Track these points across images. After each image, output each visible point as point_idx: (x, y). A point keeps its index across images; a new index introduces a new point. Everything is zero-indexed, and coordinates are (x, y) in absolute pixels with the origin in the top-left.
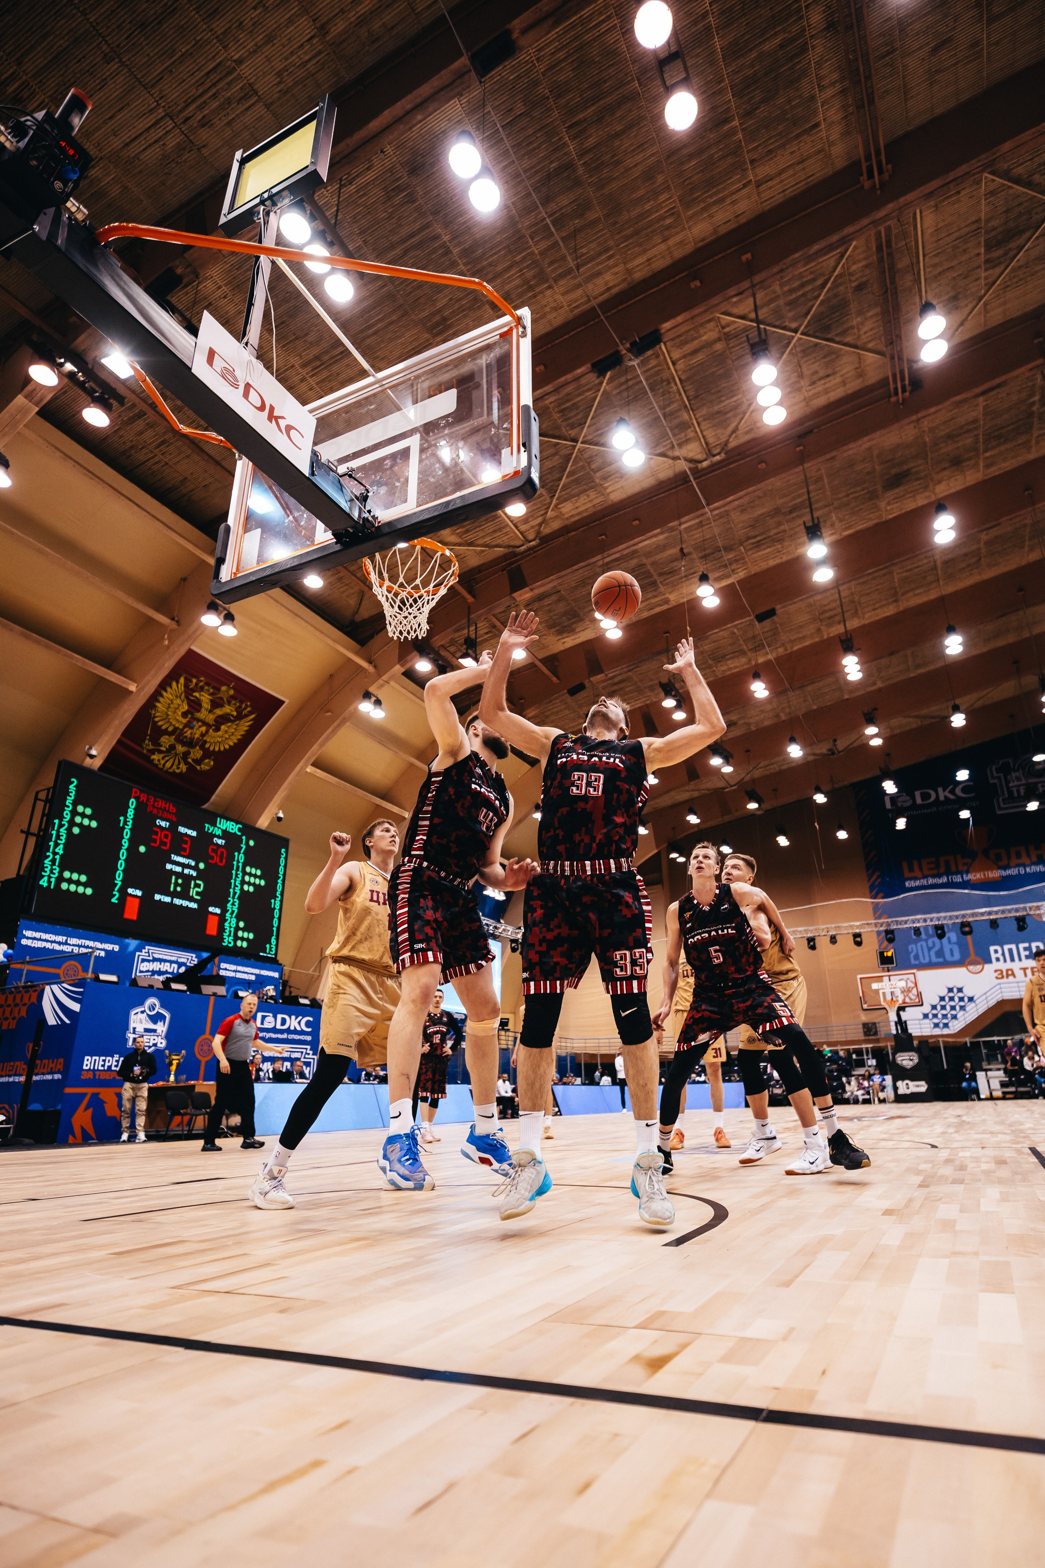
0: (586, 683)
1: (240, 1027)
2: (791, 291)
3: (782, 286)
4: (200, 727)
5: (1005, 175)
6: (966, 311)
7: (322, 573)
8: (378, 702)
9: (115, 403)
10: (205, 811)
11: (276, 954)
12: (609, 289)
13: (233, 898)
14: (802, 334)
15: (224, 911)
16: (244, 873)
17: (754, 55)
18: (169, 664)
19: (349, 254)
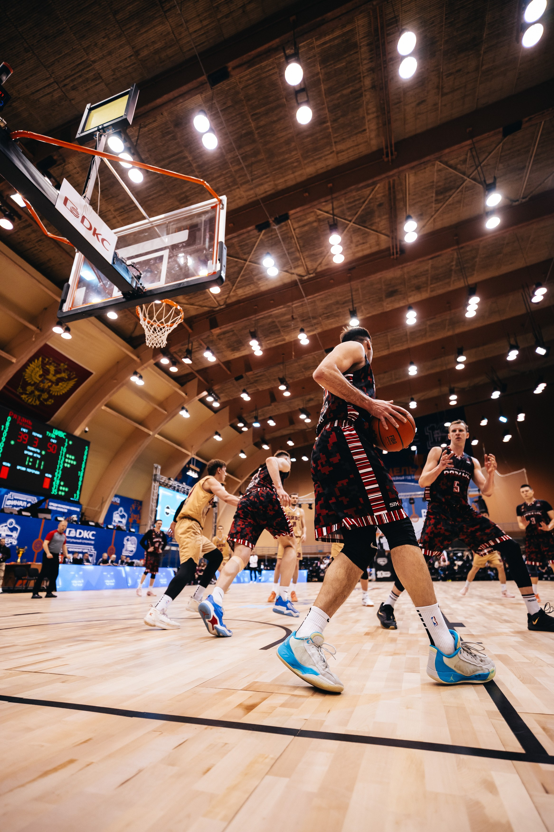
0: (244, 375)
1: (57, 536)
2: (350, 203)
3: (345, 200)
4: (48, 383)
5: (446, 163)
6: (426, 221)
7: (117, 312)
8: (141, 377)
9: (16, 219)
10: (48, 425)
11: (79, 499)
12: (266, 192)
13: (59, 469)
14: (354, 223)
15: (54, 476)
16: (66, 457)
17: (338, 95)
18: (34, 350)
19: (142, 161)
